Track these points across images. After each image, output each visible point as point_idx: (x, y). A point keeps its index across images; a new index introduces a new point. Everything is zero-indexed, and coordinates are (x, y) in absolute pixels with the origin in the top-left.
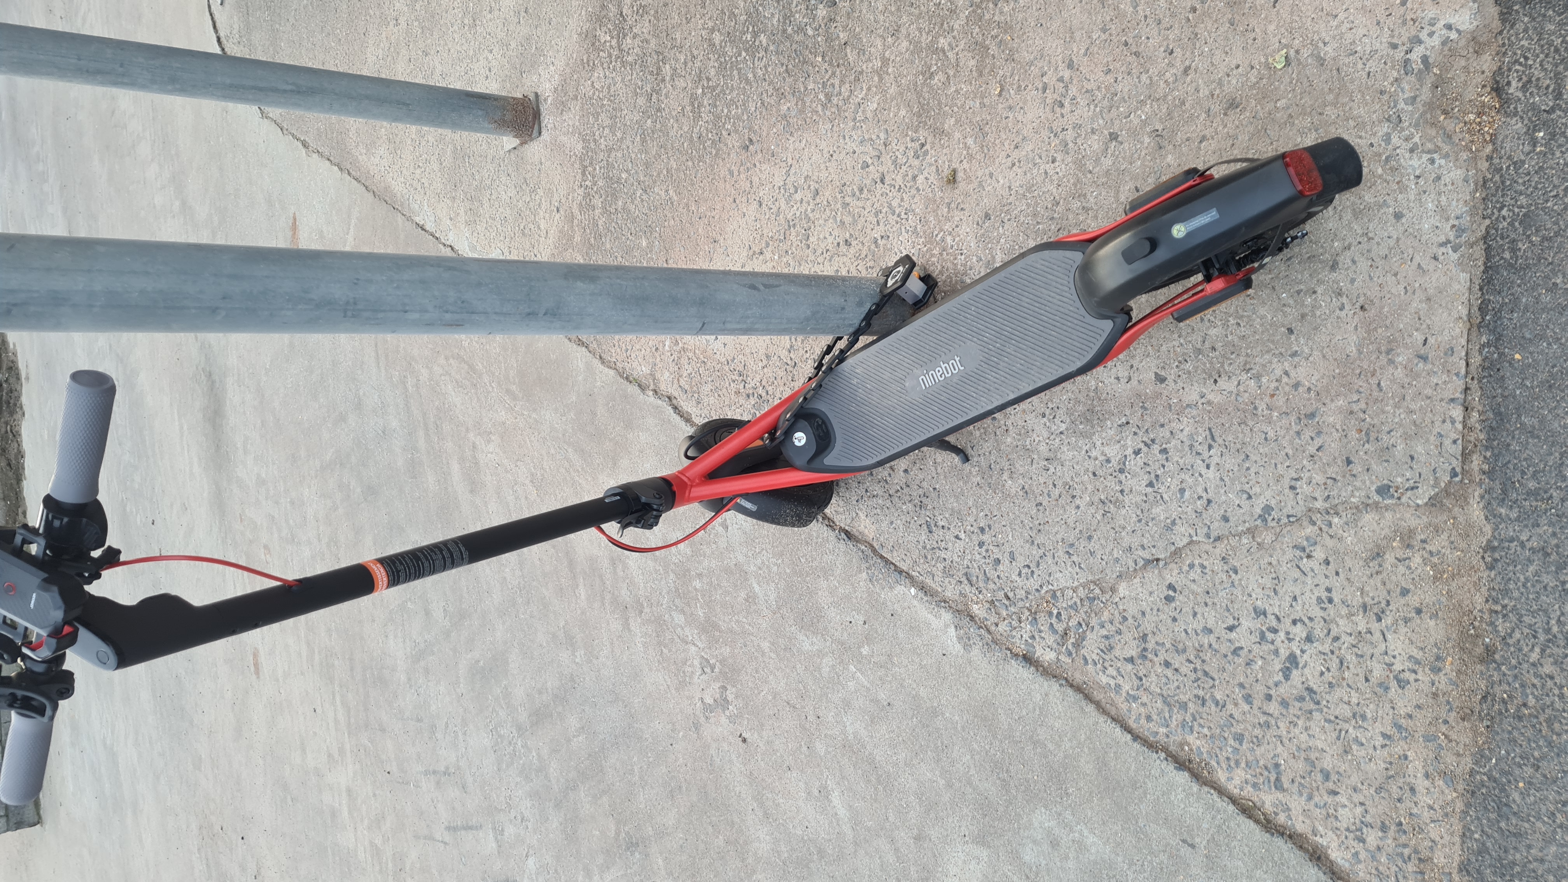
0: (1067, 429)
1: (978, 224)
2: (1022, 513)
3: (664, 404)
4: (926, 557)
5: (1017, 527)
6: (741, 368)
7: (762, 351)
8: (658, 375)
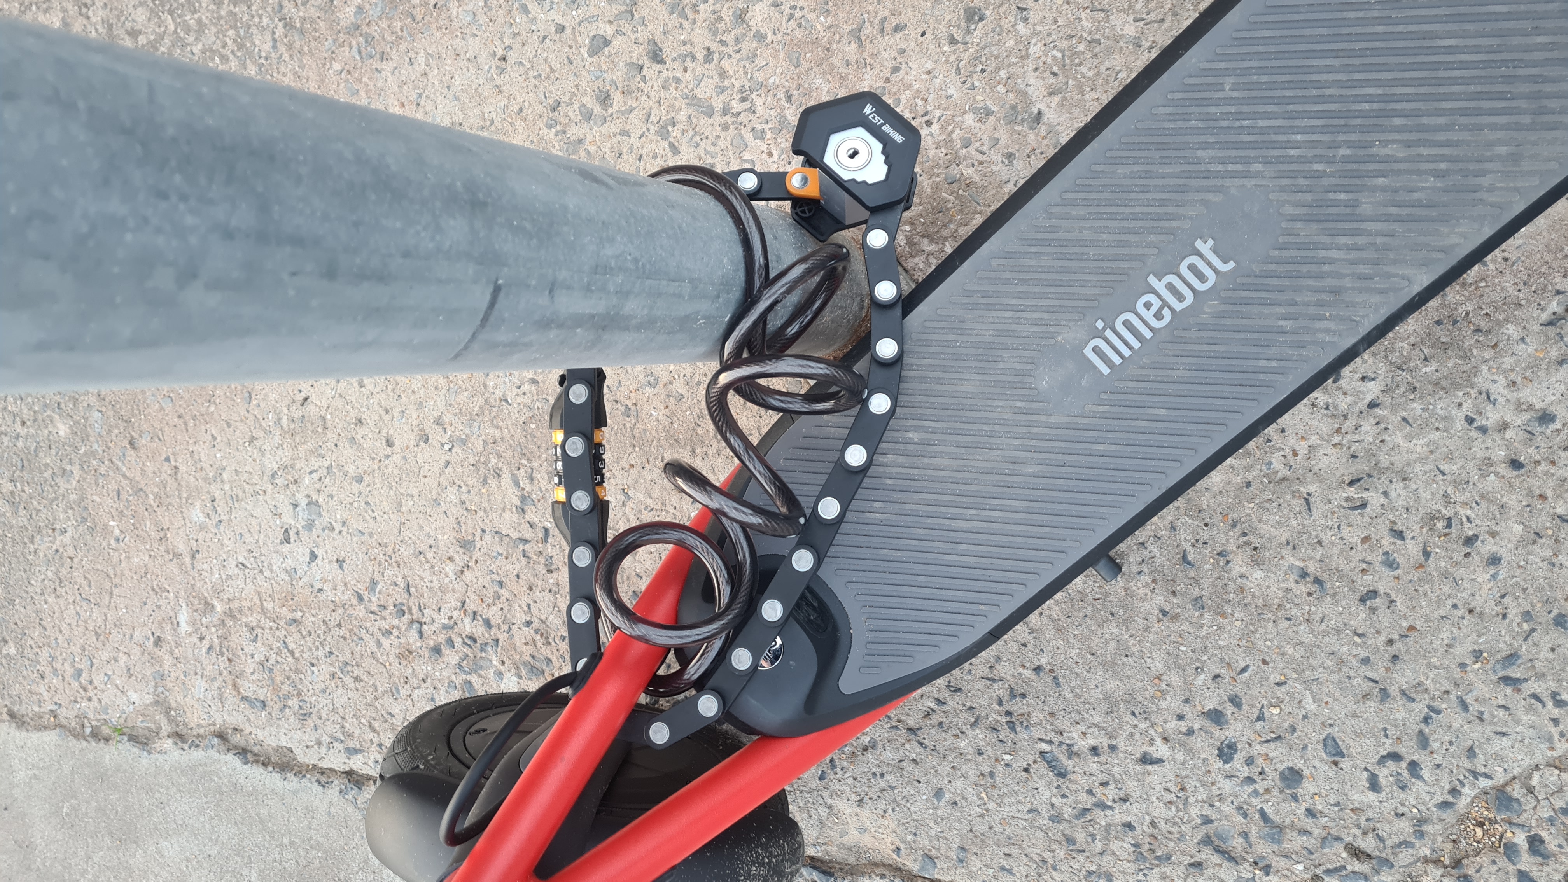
0: (1387, 390)
1: (953, 41)
2: (1324, 633)
3: (212, 753)
4: (1070, 840)
5: (1320, 674)
6: (399, 596)
7: (446, 539)
8: (175, 698)
